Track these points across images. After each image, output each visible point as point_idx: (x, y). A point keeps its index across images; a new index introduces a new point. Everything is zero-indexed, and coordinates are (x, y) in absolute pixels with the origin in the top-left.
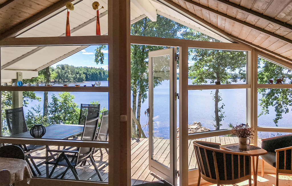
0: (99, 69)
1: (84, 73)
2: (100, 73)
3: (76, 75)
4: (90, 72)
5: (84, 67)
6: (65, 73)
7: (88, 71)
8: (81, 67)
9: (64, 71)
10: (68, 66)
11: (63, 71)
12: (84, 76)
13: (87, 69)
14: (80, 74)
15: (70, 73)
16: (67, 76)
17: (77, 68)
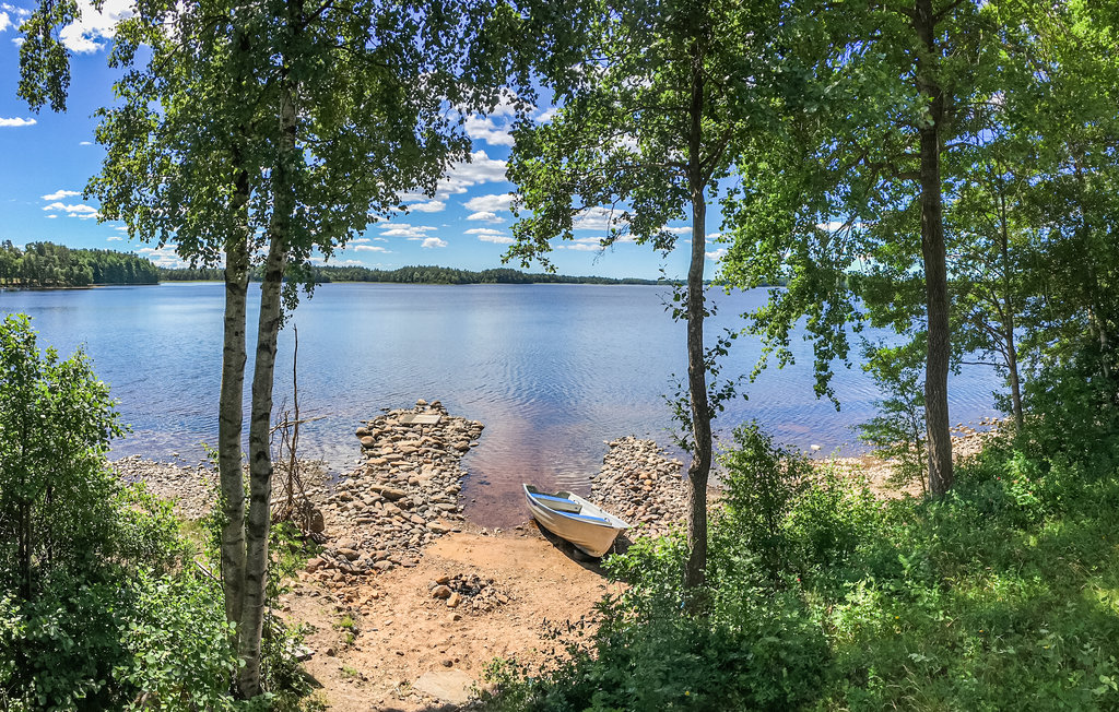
0: (125, 255)
1: (90, 264)
2: (128, 265)
3: (71, 269)
4: (106, 261)
5: (91, 250)
6: (47, 263)
7: (99, 260)
8: (85, 250)
9: (43, 259)
10: (51, 246)
11: (40, 257)
12: (89, 271)
13: (98, 254)
14: (81, 265)
15: (57, 262)
16: (51, 270)
17: (74, 251)
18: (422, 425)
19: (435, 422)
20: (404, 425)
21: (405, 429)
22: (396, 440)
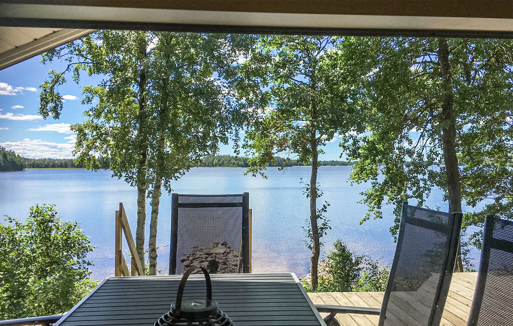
18: (216, 253)
19: (222, 252)
20: (206, 254)
21: (207, 256)
22: (203, 261)
